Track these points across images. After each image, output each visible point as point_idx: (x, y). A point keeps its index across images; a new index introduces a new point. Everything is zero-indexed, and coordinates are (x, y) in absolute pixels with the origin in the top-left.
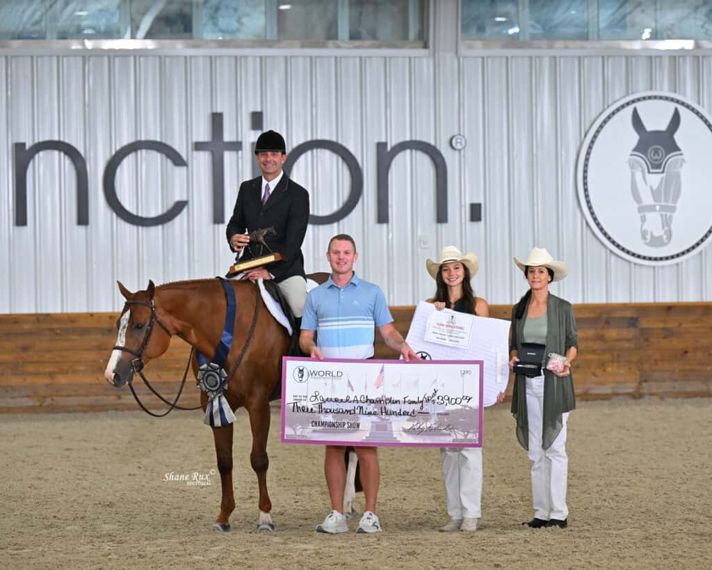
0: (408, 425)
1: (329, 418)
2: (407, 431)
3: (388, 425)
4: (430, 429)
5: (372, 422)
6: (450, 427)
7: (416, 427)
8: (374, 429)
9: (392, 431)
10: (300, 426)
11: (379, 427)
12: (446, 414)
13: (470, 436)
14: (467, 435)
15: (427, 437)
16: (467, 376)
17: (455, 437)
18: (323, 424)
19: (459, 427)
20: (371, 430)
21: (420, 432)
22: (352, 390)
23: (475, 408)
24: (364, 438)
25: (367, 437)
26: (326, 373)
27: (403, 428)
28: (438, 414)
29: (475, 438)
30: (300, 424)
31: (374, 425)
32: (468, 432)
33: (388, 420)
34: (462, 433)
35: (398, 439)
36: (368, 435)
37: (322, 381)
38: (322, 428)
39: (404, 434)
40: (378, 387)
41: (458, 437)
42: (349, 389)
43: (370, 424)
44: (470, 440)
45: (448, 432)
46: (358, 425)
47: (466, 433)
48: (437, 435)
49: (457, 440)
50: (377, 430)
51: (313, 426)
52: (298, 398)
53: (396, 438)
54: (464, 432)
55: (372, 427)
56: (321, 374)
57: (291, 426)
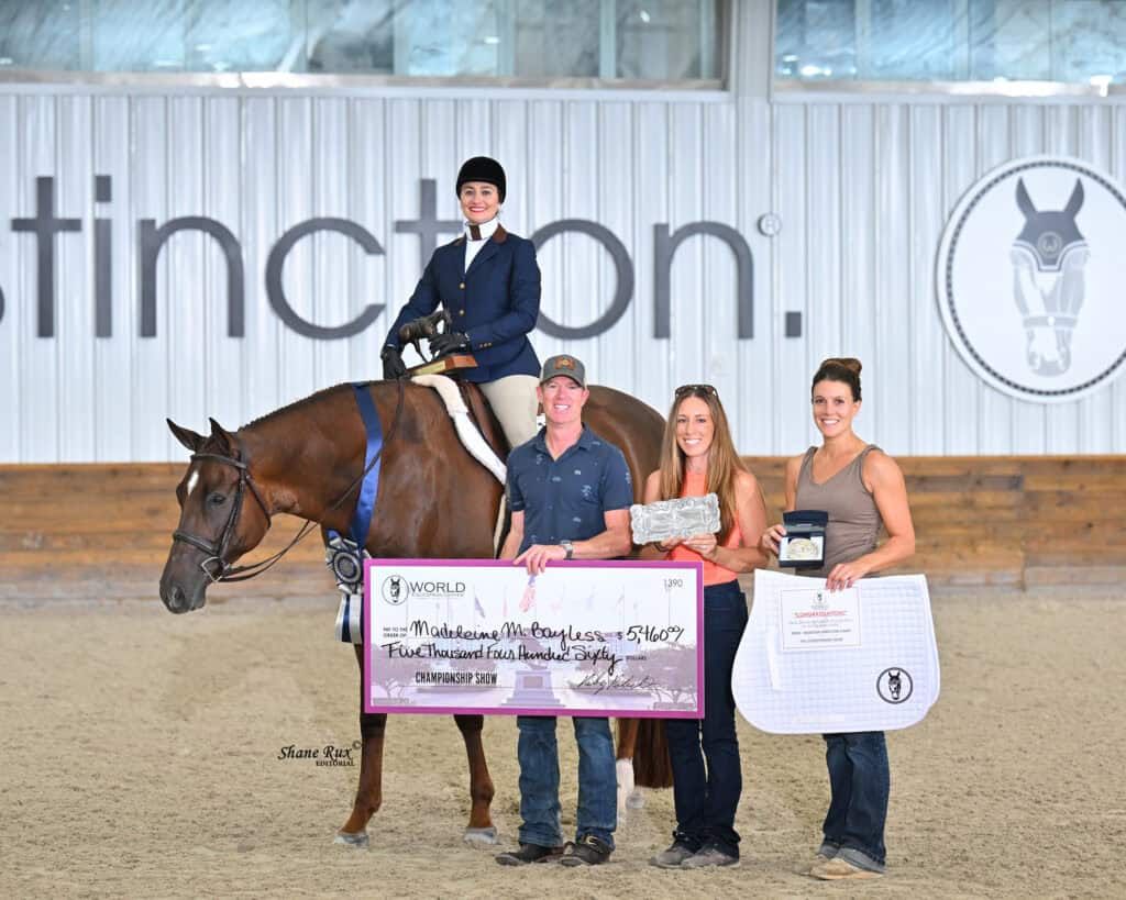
0: (579, 678)
1: (445, 667)
2: (577, 688)
3: (545, 678)
4: (615, 684)
5: (518, 673)
6: (647, 681)
7: (591, 682)
8: (522, 685)
9: (551, 688)
10: (396, 683)
11: (530, 682)
12: (642, 658)
13: (684, 697)
14: (678, 695)
15: (609, 699)
16: (675, 589)
17: (657, 700)
18: (434, 677)
19: (662, 680)
20: (517, 686)
21: (598, 689)
22: (483, 615)
23: (692, 647)
24: (505, 702)
25: (509, 700)
26: (437, 587)
27: (568, 682)
28: (628, 658)
29: (691, 701)
30: (397, 679)
31: (521, 677)
32: (680, 691)
33: (543, 668)
34: (669, 693)
35: (562, 702)
36: (511, 696)
37: (432, 600)
38: (434, 684)
39: (570, 692)
40: (526, 610)
41: (663, 700)
42: (478, 613)
43: (514, 676)
44: (683, 705)
45: (646, 690)
46: (494, 679)
47: (676, 692)
48: (628, 695)
49: (662, 704)
50: (525, 687)
51: (418, 681)
52: (391, 632)
53: (558, 701)
54: (673, 690)
55: (518, 682)
56: (430, 587)
57: (381, 683)
